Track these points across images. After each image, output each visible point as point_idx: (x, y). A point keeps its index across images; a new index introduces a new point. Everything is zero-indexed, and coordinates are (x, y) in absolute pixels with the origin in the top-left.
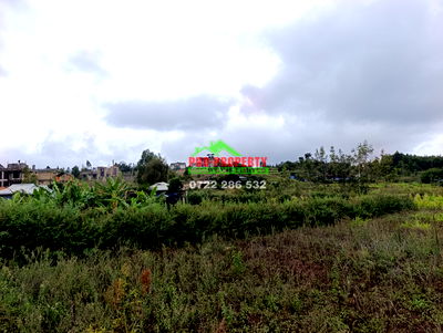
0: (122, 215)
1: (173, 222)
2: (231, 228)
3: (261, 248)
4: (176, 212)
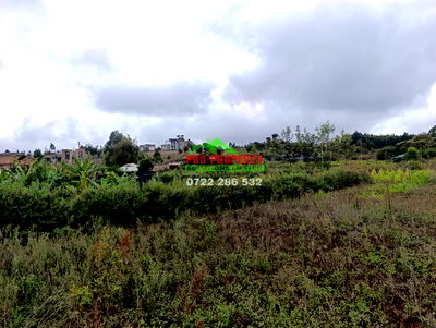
0: (94, 193)
1: (146, 199)
2: (203, 203)
3: (233, 221)
4: (148, 190)
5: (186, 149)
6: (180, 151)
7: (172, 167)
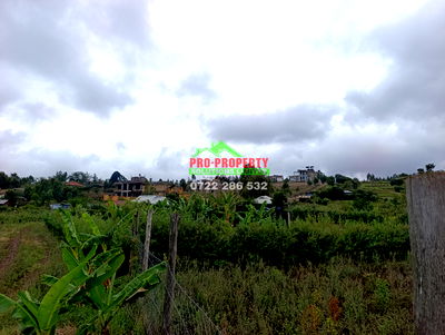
0: (246, 229)
1: (294, 240)
2: (356, 249)
3: (401, 277)
4: (296, 230)
5: (316, 181)
6: (310, 183)
7: (302, 200)
